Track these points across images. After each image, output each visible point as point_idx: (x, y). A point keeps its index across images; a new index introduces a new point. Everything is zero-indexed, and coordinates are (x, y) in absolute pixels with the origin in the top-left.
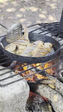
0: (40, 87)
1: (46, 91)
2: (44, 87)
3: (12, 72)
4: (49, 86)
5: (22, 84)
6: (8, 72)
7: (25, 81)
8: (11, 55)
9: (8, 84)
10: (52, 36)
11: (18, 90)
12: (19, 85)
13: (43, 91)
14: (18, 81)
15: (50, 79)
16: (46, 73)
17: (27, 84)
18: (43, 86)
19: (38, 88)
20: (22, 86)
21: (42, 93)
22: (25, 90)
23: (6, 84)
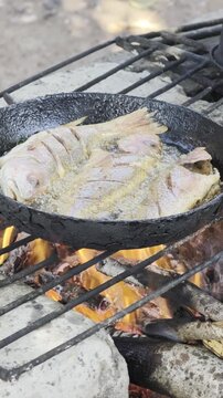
0: (169, 355)
1: (201, 378)
2: (185, 357)
3: (39, 300)
4: (211, 352)
5: (96, 355)
6: (23, 300)
7: (106, 340)
8: (28, 216)
9: (35, 363)
10: (190, 102)
11: (82, 386)
12: (83, 364)
13: (184, 376)
14: (76, 343)
15: (213, 316)
16: (190, 288)
17: (116, 350)
18: (183, 351)
19: (160, 364)
20: (97, 367)
21: (180, 385)
22: (111, 382)
23: (26, 365)
